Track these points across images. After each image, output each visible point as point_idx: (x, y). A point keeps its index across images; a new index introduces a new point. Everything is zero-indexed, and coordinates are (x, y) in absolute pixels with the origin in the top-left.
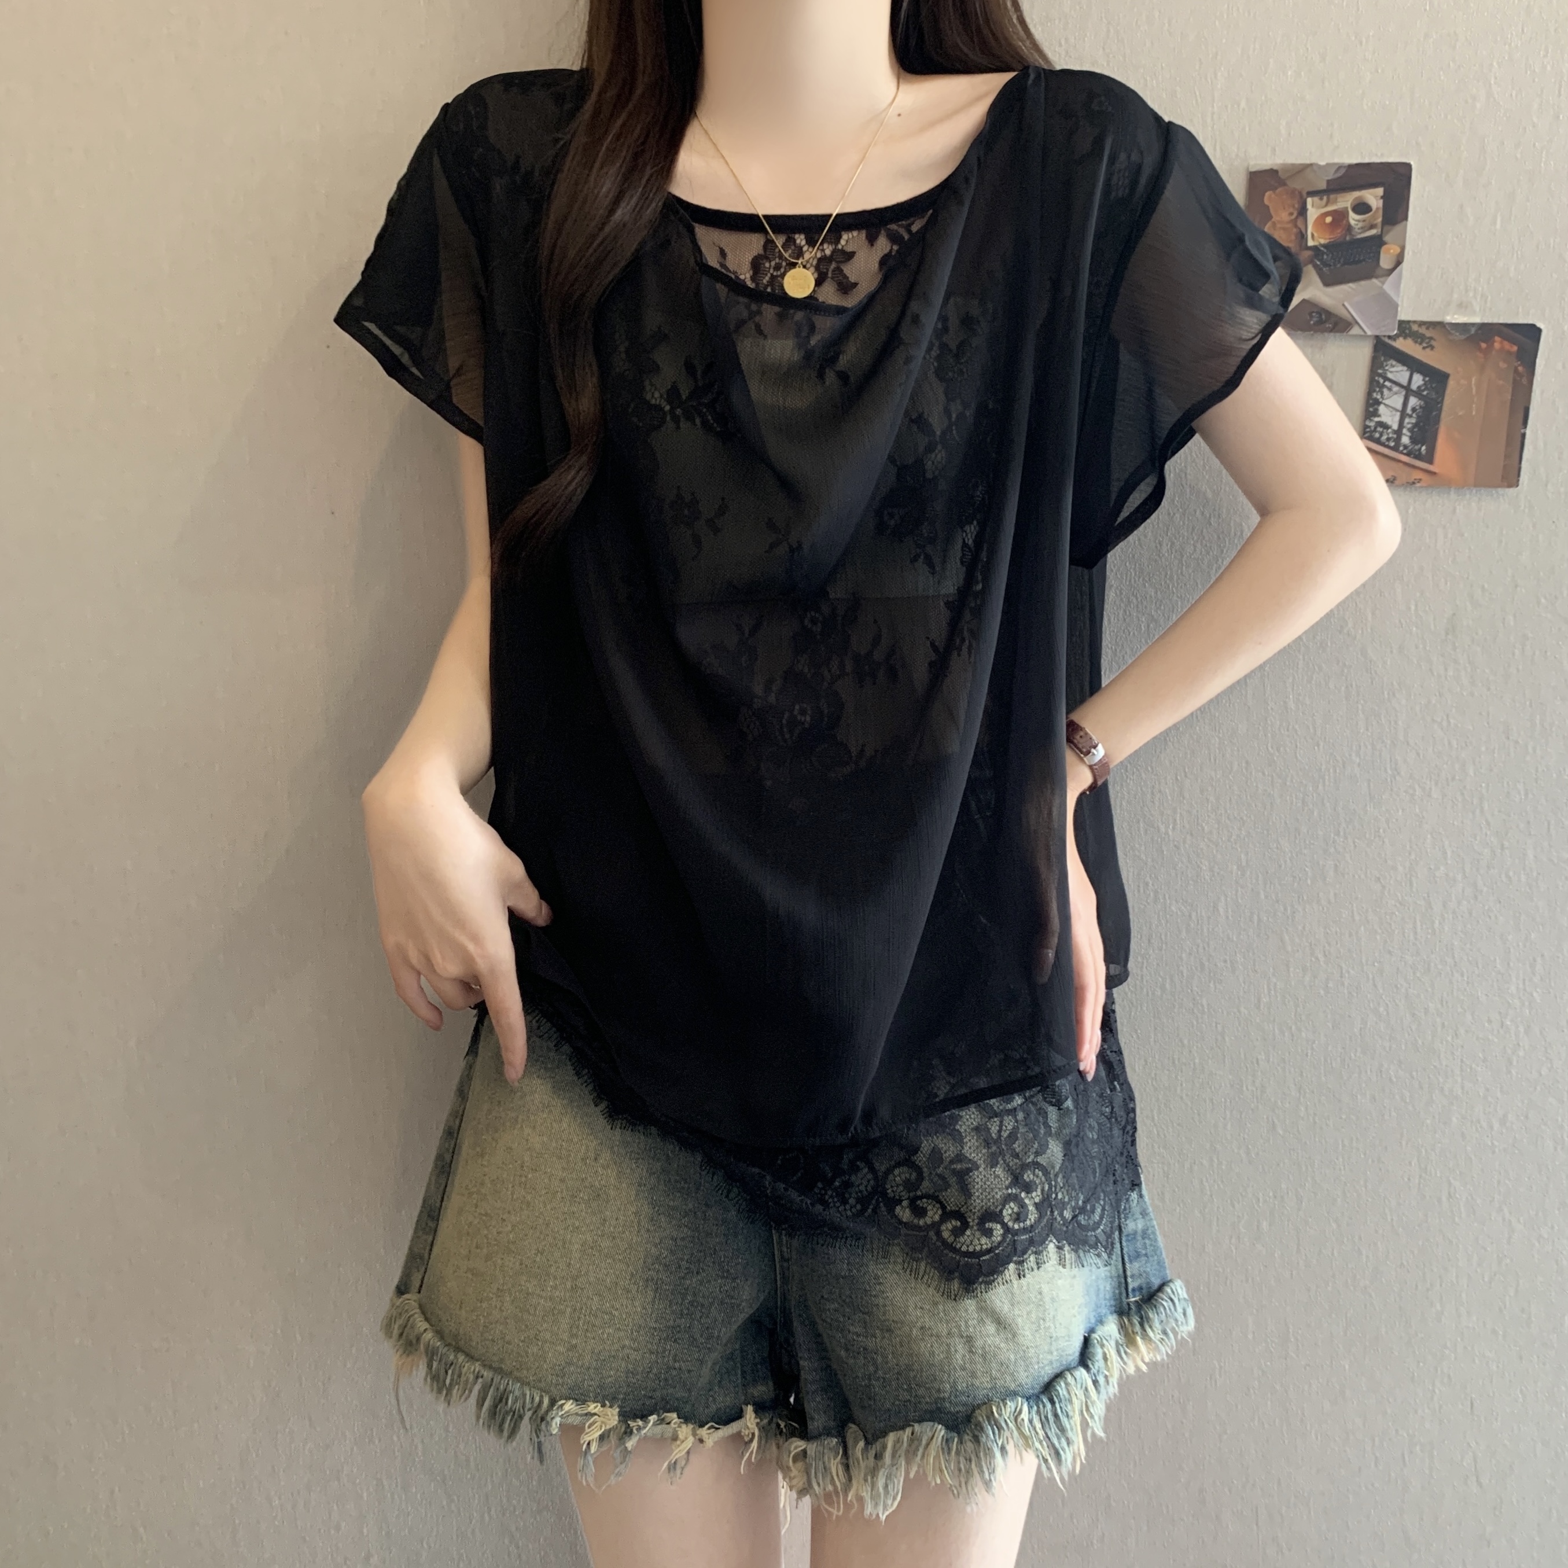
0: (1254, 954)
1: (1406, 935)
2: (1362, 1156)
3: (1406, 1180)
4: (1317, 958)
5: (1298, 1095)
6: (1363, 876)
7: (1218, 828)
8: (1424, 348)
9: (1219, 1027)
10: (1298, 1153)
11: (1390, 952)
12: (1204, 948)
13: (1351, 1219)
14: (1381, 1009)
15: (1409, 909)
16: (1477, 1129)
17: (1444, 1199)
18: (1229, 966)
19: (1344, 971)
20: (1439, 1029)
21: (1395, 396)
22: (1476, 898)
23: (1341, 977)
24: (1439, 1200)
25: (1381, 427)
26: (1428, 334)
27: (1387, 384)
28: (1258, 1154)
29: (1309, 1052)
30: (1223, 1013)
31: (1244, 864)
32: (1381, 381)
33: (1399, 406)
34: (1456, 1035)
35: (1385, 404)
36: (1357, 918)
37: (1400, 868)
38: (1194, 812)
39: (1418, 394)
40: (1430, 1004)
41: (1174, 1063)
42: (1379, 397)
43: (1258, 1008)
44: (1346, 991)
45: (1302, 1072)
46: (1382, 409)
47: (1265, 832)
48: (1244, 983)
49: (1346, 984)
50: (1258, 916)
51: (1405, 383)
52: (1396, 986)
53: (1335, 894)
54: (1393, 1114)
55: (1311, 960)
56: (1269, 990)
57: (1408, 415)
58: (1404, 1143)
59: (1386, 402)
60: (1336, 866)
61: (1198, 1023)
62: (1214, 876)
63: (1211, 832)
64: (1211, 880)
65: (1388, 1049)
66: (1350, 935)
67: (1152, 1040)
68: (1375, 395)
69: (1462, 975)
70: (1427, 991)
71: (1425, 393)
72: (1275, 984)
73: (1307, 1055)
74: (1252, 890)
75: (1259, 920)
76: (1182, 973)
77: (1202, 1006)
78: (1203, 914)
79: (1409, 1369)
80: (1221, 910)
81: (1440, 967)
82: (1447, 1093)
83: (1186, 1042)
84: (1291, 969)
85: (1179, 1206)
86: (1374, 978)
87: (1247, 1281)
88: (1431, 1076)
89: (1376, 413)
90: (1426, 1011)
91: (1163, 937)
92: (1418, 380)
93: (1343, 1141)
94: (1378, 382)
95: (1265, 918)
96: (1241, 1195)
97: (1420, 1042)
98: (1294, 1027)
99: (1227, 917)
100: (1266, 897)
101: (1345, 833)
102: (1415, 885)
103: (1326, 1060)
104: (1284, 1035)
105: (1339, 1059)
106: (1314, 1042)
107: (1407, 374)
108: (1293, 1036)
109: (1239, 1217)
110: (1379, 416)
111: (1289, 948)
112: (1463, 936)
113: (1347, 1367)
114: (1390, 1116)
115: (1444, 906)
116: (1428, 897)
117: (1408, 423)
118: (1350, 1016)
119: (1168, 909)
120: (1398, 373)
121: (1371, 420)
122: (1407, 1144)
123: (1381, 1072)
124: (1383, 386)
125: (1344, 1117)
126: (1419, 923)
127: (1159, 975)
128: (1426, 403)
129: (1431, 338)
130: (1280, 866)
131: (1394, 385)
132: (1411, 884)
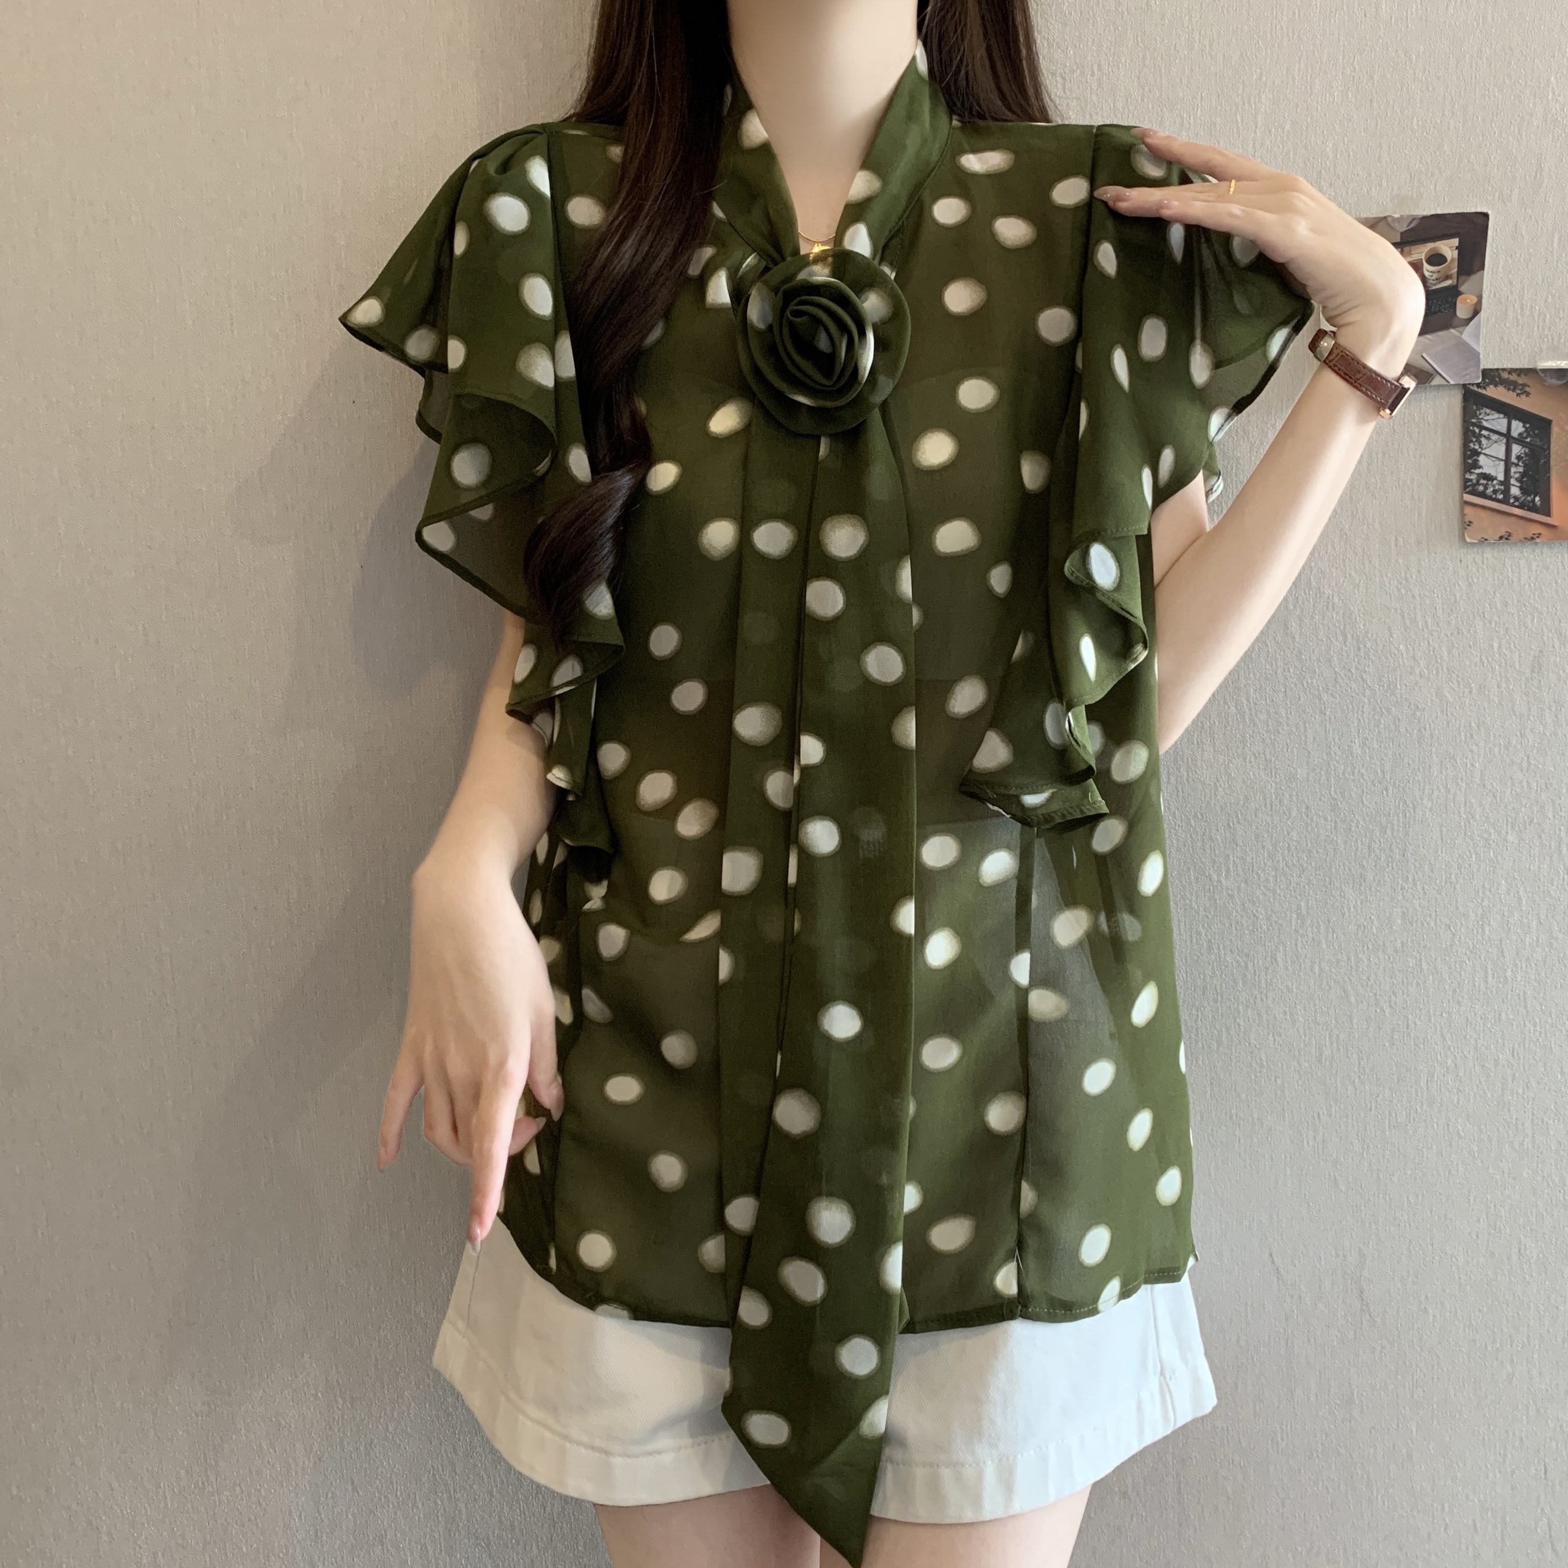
0: (1315, 1005)
1: (1477, 984)
2: (1428, 1212)
3: (1474, 1237)
4: (1382, 1009)
5: (1361, 1150)
6: (1432, 924)
7: (1276, 876)
8: (1518, 395)
9: (1279, 1082)
10: (1361, 1211)
11: (1459, 1003)
12: (1262, 1000)
13: (1417, 1277)
14: (1450, 1061)
15: (1480, 957)
16: (1548, 1185)
17: (1515, 1258)
18: (1288, 1018)
19: (1410, 1022)
20: (1510, 1081)
21: (1495, 445)
22: (1551, 944)
23: (1408, 1028)
24: (1509, 1258)
25: (1484, 479)
26: (1520, 381)
27: (1484, 432)
28: (1319, 1210)
29: (1373, 1105)
30: (1282, 1064)
31: (1304, 912)
32: (1477, 430)
33: (1502, 456)
34: (1527, 1087)
35: (1485, 454)
36: (1425, 967)
37: (1472, 915)
38: (1249, 859)
39: (1520, 440)
40: (1500, 1056)
41: (1231, 1118)
42: (1477, 447)
43: (1320, 1061)
44: (1412, 1043)
45: (1365, 1127)
46: (1482, 460)
47: (1327, 879)
48: (1305, 1036)
49: (1412, 1035)
50: (1320, 967)
51: (1504, 430)
52: (1465, 1037)
53: (1402, 943)
54: (1461, 1169)
55: (1376, 1011)
56: (1331, 1044)
57: (1513, 463)
58: (1472, 1200)
59: (1487, 451)
60: (1404, 913)
61: (1256, 1077)
62: (1271, 925)
63: (1267, 880)
64: (1268, 929)
65: (1455, 1102)
66: (1418, 984)
67: (1208, 1094)
68: (1472, 445)
69: (1535, 1025)
70: (1498, 1041)
71: (1528, 440)
72: (1338, 1036)
73: (1371, 1110)
74: (1313, 939)
75: (1321, 969)
76: (1239, 1025)
77: (1261, 1059)
78: (1260, 963)
79: (1479, 1432)
80: (1279, 959)
81: (1511, 1017)
82: (1517, 1147)
83: (1243, 1096)
84: (1355, 1021)
85: (1238, 1265)
86: (1442, 1028)
87: (1309, 1341)
88: (1501, 1130)
89: (1476, 465)
90: (1496, 1062)
91: (1218, 987)
92: (1518, 428)
93: (1408, 1198)
94: (1474, 431)
95: (1327, 968)
96: (1302, 1253)
97: (1489, 1095)
98: (1357, 1081)
99: (1287, 968)
100: (1328, 947)
101: (1414, 880)
102: (1487, 932)
103: (1390, 1115)
104: (1347, 1090)
105: (1404, 1113)
106: (1378, 1096)
107: (1505, 421)
108: (1356, 1090)
109: (1300, 1276)
110: (1480, 467)
111: (1353, 999)
112: (1536, 984)
113: (1414, 1429)
114: (1458, 1171)
115: (1517, 954)
116: (1501, 944)
117: (1515, 473)
118: (1416, 1069)
119: (1222, 959)
120: (1496, 421)
121: (1472, 473)
122: (1475, 1201)
123: (1448, 1125)
124: (1480, 435)
125: (1409, 1172)
126: (1489, 970)
127: (1215, 1028)
128: (1530, 450)
129: (1524, 385)
130: (1344, 915)
131: (1491, 434)
132: (1483, 930)
